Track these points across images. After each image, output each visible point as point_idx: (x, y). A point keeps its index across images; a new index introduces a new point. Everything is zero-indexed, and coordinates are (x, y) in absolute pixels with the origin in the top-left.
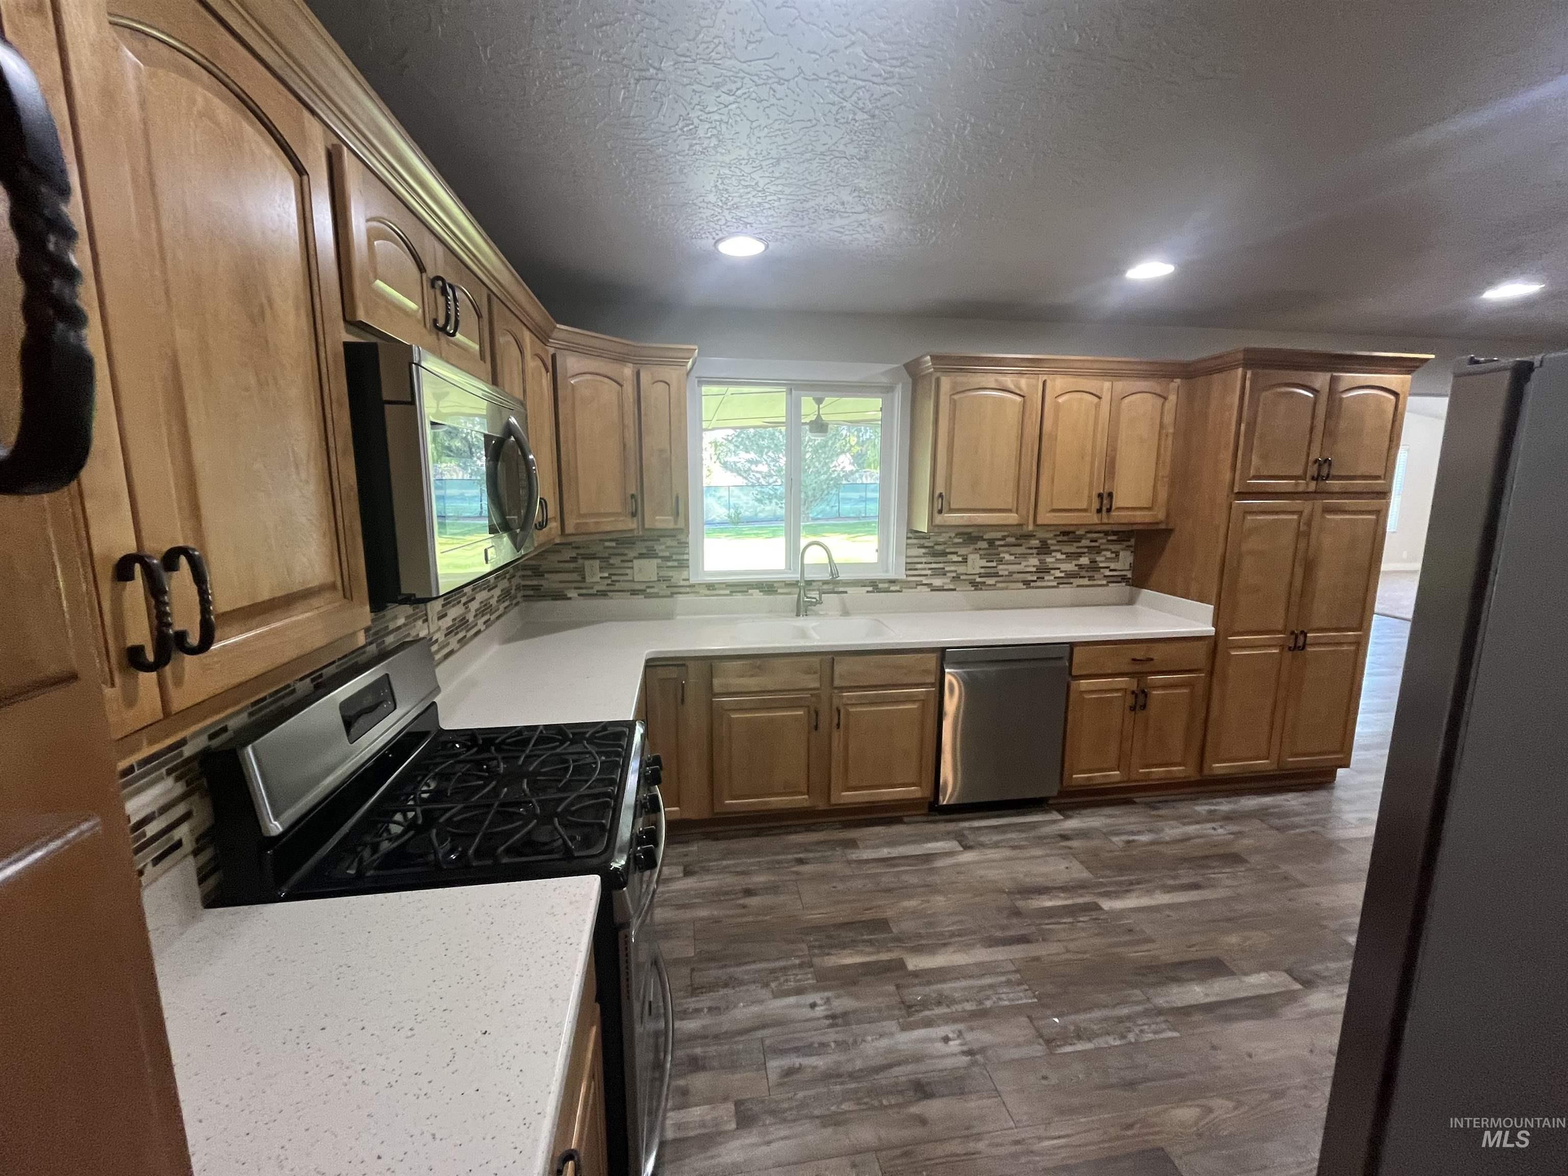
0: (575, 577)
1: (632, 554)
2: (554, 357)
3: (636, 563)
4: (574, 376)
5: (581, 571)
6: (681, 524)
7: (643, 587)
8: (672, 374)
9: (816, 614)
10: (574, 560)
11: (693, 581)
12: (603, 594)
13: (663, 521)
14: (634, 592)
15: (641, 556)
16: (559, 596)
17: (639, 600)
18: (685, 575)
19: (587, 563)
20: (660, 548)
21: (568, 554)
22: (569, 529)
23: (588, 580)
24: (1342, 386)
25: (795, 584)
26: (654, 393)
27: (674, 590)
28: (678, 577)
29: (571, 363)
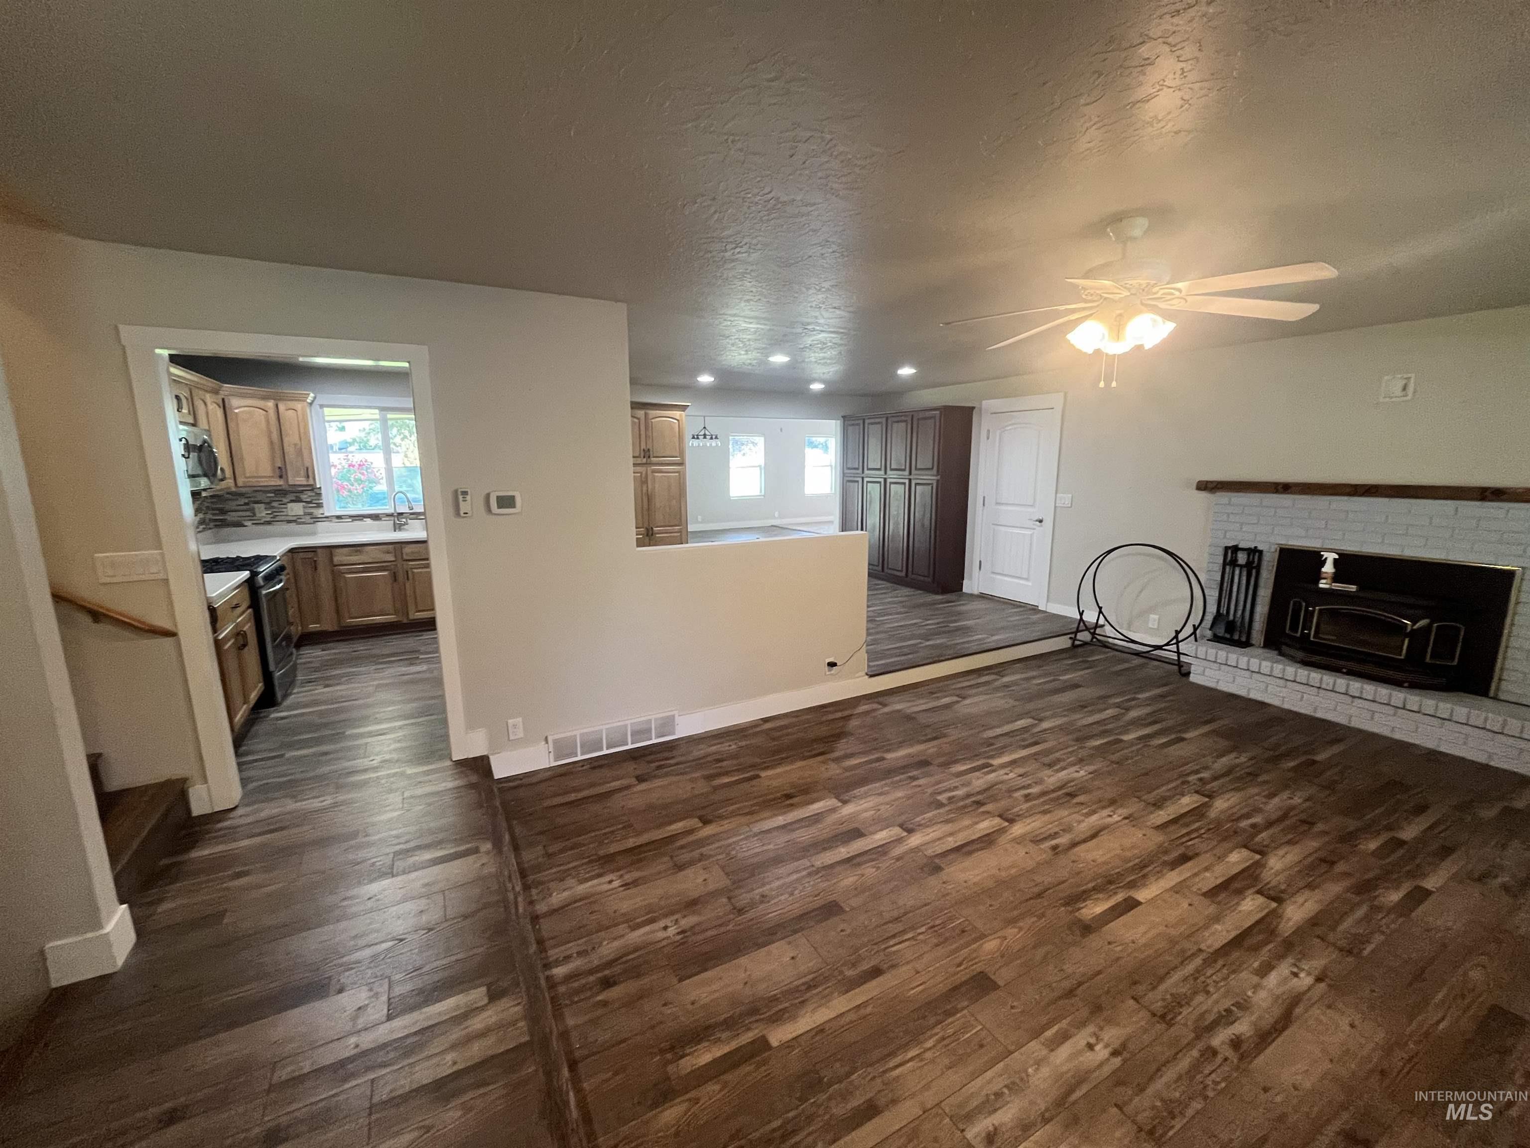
0: (248, 513)
1: (285, 500)
2: (223, 400)
3: (290, 505)
4: (237, 408)
5: (253, 510)
6: (311, 482)
7: (294, 518)
8: (299, 406)
9: (407, 530)
10: (246, 504)
11: (327, 514)
12: (269, 523)
13: (301, 480)
14: (289, 522)
15: (292, 501)
16: (239, 525)
17: (292, 526)
18: (321, 511)
19: (256, 506)
20: (304, 497)
21: (243, 501)
22: (240, 483)
23: (258, 515)
24: (651, 417)
25: (392, 515)
26: (287, 415)
27: (316, 520)
28: (318, 512)
29: (235, 402)
